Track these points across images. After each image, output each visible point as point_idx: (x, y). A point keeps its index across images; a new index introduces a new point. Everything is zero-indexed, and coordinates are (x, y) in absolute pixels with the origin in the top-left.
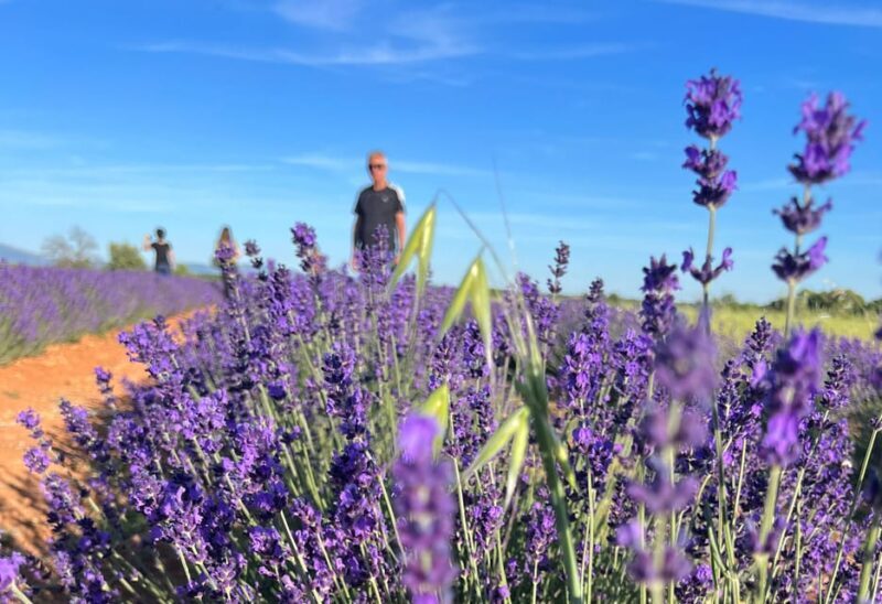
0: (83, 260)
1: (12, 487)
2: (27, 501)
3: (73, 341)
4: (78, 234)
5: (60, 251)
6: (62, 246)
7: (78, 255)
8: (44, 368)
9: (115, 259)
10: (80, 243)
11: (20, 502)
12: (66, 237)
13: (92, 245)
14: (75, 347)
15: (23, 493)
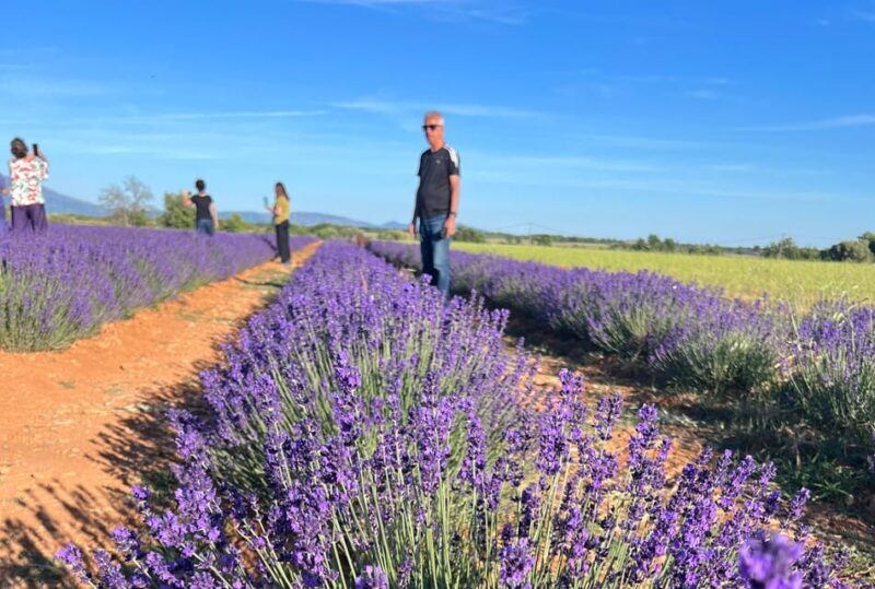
0: (139, 210)
1: (67, 507)
2: (79, 524)
3: (128, 318)
4: (134, 185)
5: (116, 202)
6: (118, 196)
7: (135, 205)
8: (98, 350)
9: (171, 209)
10: (135, 193)
11: (73, 525)
12: (123, 187)
13: (148, 196)
14: (129, 323)
15: (75, 513)
